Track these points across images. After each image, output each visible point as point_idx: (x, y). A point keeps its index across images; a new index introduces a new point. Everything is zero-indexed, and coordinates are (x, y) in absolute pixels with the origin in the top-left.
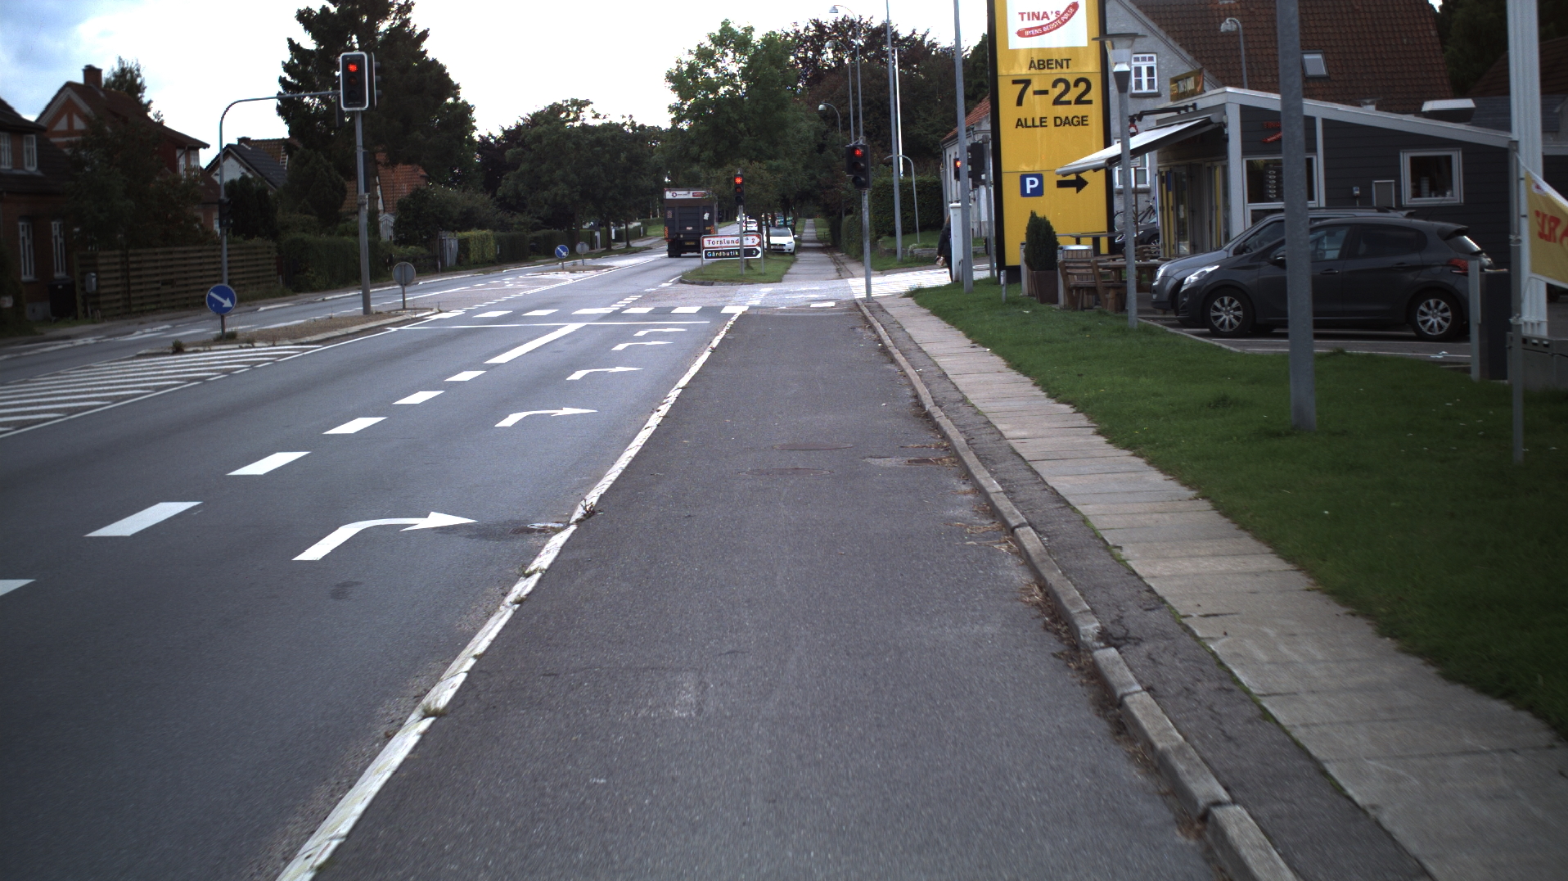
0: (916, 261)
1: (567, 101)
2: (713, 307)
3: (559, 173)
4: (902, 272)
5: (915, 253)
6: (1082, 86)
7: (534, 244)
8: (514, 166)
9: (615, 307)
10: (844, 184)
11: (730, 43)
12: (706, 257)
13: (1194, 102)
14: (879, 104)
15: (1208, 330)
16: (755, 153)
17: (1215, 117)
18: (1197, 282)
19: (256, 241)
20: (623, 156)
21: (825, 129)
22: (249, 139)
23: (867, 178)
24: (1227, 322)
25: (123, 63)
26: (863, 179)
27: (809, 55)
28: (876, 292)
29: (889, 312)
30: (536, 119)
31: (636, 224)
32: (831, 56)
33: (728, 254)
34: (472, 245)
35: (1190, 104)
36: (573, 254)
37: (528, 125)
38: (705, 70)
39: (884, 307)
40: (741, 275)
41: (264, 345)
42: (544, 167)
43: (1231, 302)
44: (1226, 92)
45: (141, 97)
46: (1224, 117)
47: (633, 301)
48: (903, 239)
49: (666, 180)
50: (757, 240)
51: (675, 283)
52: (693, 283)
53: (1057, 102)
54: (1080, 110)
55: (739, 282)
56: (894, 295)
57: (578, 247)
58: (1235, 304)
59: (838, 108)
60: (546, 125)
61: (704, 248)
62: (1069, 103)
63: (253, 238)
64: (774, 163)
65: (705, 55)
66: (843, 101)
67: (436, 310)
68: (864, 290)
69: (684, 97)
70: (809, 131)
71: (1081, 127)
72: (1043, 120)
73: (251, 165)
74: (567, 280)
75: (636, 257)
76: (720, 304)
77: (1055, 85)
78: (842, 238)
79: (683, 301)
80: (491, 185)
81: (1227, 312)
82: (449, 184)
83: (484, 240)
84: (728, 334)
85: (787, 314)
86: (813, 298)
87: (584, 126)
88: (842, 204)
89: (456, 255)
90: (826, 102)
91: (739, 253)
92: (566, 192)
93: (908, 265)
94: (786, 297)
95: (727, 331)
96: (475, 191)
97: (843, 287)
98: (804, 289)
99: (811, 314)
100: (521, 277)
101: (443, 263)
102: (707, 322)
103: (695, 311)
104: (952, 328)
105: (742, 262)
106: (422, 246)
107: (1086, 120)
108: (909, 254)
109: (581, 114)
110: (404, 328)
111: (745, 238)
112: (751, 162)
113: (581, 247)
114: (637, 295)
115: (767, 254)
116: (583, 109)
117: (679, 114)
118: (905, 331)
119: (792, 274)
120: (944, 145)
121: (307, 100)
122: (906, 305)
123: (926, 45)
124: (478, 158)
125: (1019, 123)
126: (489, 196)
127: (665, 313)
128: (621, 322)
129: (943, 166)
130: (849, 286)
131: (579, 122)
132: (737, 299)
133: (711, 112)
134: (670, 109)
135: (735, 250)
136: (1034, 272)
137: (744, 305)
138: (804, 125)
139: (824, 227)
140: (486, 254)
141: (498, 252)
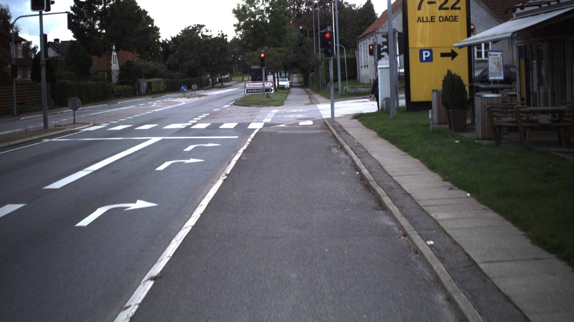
0: (348, 95)
1: (195, 25)
2: (244, 123)
3: (192, 55)
4: (343, 100)
5: (348, 91)
8: (173, 52)
9: (190, 123)
10: (311, 59)
12: (247, 92)
16: (272, 45)
20: (218, 48)
21: (302, 37)
22: (59, 40)
23: (332, 51)
26: (330, 51)
28: (337, 114)
29: (350, 133)
31: (227, 76)
32: (304, 7)
33: (257, 91)
34: (153, 85)
36: (189, 88)
38: (250, 8)
39: (344, 127)
40: (264, 101)
42: (185, 52)
45: (10, 21)
47: (203, 118)
48: (341, 84)
49: (239, 59)
50: (272, 84)
51: (231, 105)
52: (240, 105)
53: (441, 8)
54: (456, 13)
55: (262, 105)
57: (193, 86)
59: (308, 28)
60: (186, 35)
61: (246, 88)
62: (447, 9)
64: (280, 49)
66: (310, 25)
67: (92, 124)
68: (330, 112)
69: (240, 21)
70: (296, 36)
71: (454, 23)
72: (433, 18)
73: (59, 51)
74: (183, 102)
76: (249, 121)
78: (309, 83)
79: (230, 119)
80: (165, 60)
82: (149, 60)
83: (158, 83)
84: (244, 155)
85: (285, 132)
86: (301, 118)
87: (202, 35)
88: (309, 68)
89: (145, 89)
90: (303, 25)
91: (263, 90)
92: (195, 63)
93: (344, 96)
94: (286, 117)
95: (244, 151)
96: (159, 62)
97: (315, 110)
98: (294, 111)
99: (300, 132)
100: (165, 100)
101: (139, 92)
102: (237, 137)
103: (233, 127)
104: (406, 155)
105: (264, 95)
106: (130, 86)
107: (457, 18)
108: (344, 91)
109: (201, 30)
110: (54, 140)
111: (265, 83)
112: (270, 48)
113: (194, 86)
114: (207, 113)
115: (277, 90)
116: (202, 28)
117: (238, 28)
118: (373, 157)
119: (290, 100)
120: (358, 41)
121: (82, 23)
122: (357, 126)
123: (343, 3)
124: (161, 49)
125: (419, 20)
126: (164, 64)
127: (214, 129)
128: (185, 136)
129: (357, 51)
130: (319, 110)
131: (201, 33)
132: (258, 117)
133: (252, 26)
134: (235, 25)
135: (261, 89)
136: (450, 110)
137: (262, 122)
138: (294, 34)
139: (301, 77)
140: (160, 88)
141: (166, 88)
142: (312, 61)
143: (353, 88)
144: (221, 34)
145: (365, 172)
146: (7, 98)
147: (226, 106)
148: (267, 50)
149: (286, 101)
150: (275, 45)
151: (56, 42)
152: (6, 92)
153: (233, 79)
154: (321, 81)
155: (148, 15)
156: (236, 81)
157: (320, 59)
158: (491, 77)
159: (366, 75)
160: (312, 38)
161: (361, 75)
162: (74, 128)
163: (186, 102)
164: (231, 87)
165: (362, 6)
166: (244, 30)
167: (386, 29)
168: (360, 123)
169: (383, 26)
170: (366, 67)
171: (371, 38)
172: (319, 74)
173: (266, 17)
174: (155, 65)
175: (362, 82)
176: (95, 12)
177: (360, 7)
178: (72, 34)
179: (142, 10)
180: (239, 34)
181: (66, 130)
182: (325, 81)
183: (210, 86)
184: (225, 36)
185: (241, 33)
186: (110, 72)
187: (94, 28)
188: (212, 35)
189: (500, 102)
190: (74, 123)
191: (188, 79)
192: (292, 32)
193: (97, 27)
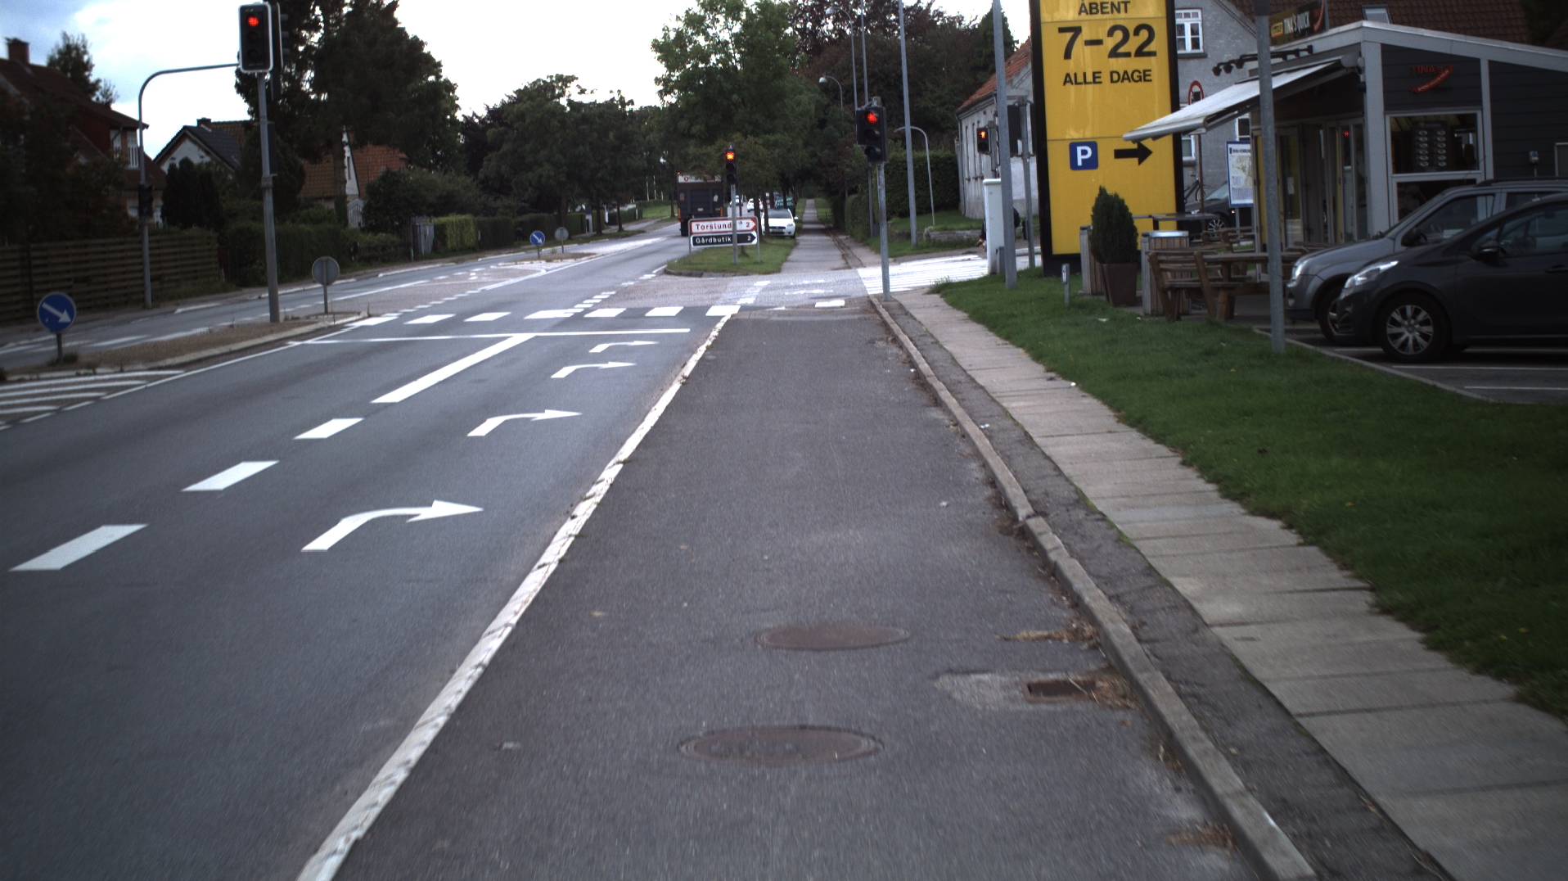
0: (933, 246)
1: (551, 77)
2: (697, 307)
3: (544, 153)
4: (919, 259)
5: (932, 236)
6: (1144, 34)
7: (520, 229)
8: (495, 146)
9: (579, 309)
10: (847, 161)
11: (721, 8)
12: (695, 244)
13: (1309, 44)
14: (883, 76)
15: (1379, 350)
16: (751, 128)
17: (1347, 60)
18: (1365, 284)
19: (195, 231)
20: (611, 135)
21: (826, 102)
22: (209, 120)
23: (883, 149)
24: (1411, 342)
25: (68, 39)
26: (878, 150)
27: (808, 26)
28: (896, 285)
29: (917, 316)
30: (522, 94)
31: (631, 206)
32: (831, 27)
33: (719, 241)
34: (449, 231)
35: (1305, 46)
36: (551, 240)
37: (514, 103)
38: (695, 38)
39: (907, 308)
40: (735, 264)
41: (109, 370)
42: (528, 147)
43: (1416, 313)
44: (1362, 27)
45: (89, 75)
46: (1359, 60)
47: (604, 300)
48: (917, 220)
49: (662, 160)
50: (752, 224)
51: (659, 274)
52: (680, 274)
53: (1114, 53)
54: (1141, 64)
55: (732, 272)
56: (916, 290)
57: (558, 233)
58: (1423, 315)
59: (840, 81)
60: (529, 102)
61: (692, 234)
62: (1128, 55)
63: (191, 227)
64: (772, 138)
65: (693, 21)
66: (846, 73)
67: (364, 314)
68: (880, 283)
69: (671, 68)
70: (809, 104)
71: (1142, 84)
72: (1097, 75)
73: (210, 148)
74: (539, 271)
75: (627, 241)
76: (707, 302)
77: (1111, 33)
78: (846, 220)
79: (663, 300)
80: (474, 167)
81: (1411, 329)
82: (430, 167)
83: (462, 226)
84: (708, 352)
85: (786, 319)
86: (820, 295)
87: (570, 102)
88: (845, 184)
89: (431, 242)
90: (827, 74)
91: (732, 239)
92: (552, 173)
93: (924, 250)
94: (786, 293)
95: (708, 347)
96: (458, 173)
97: (852, 279)
98: (806, 282)
99: (817, 319)
100: (492, 267)
101: (417, 251)
102: (688, 330)
103: (674, 314)
104: (1006, 344)
105: (735, 250)
106: (393, 234)
107: (1149, 75)
108: (925, 238)
109: (567, 90)
110: (309, 342)
111: (737, 222)
112: (746, 137)
113: (561, 233)
114: (611, 291)
115: (764, 239)
116: (568, 85)
117: (667, 86)
118: (945, 349)
119: (793, 261)
120: (960, 116)
122: (933, 305)
123: (931, 14)
124: (462, 139)
125: (1068, 79)
126: (472, 179)
127: (635, 317)
128: (579, 331)
130: (860, 278)
131: (565, 98)
132: (727, 296)
133: (701, 83)
134: (657, 81)
135: (727, 236)
136: (1105, 265)
137: (735, 304)
138: (804, 97)
139: (826, 208)
140: (465, 240)
141: (479, 238)
142: (850, 166)
143: (946, 229)
144: (617, 98)
145: (924, 367)
146: (123, 266)
147: (648, 276)
148: (740, 142)
149: (786, 264)
150: (757, 129)
151: (202, 124)
152: (122, 251)
153: (647, 214)
154: (874, 215)
155: (425, 50)
156: (656, 220)
158: (1234, 199)
159: (978, 198)
160: (851, 106)
161: (967, 199)
162: (335, 321)
163: (547, 270)
164: (645, 234)
165: (979, 21)
166: (680, 90)
167: (1021, 89)
168: (941, 300)
170: (979, 180)
171: (988, 110)
173: (734, 58)
174: (449, 182)
175: (970, 216)
176: (301, 48)
177: (973, 23)
179: (410, 37)
180: (670, 101)
181: (321, 325)
183: (587, 234)
184: (629, 104)
185: (674, 100)
186: (341, 200)
187: (301, 90)
188: (595, 102)
189: (1185, 246)
190: (326, 312)
191: (532, 215)
192: (800, 94)
193: (306, 86)
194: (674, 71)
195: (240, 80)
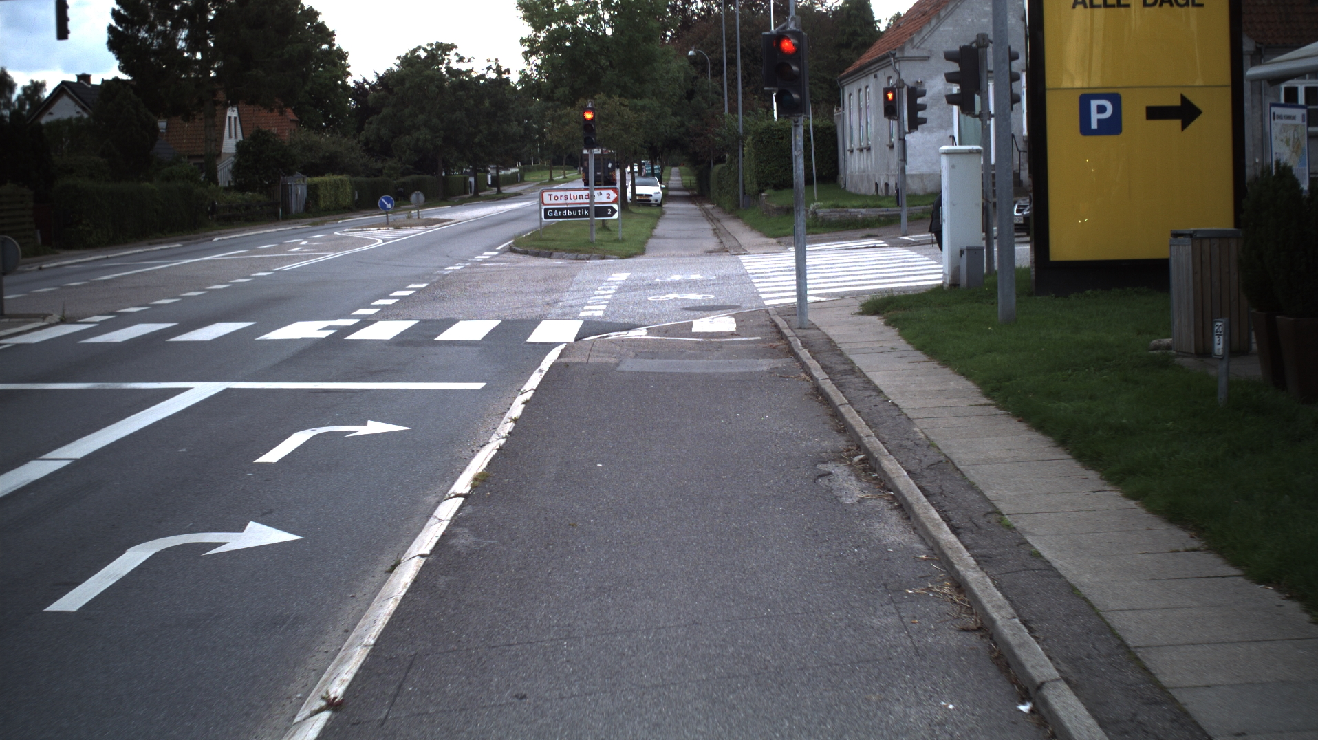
0: (822, 225)
1: (431, 45)
2: (519, 322)
3: (422, 117)
5: (820, 214)
7: (402, 189)
8: (376, 111)
9: (355, 317)
10: (717, 130)
12: (546, 217)
16: (619, 91)
20: (487, 104)
21: (694, 74)
22: (89, 78)
30: (409, 61)
31: (514, 170)
32: (700, 4)
33: (575, 214)
34: (321, 192)
36: (403, 205)
39: (844, 348)
40: (591, 241)
42: (407, 111)
50: (615, 196)
51: (503, 252)
52: (526, 253)
55: (586, 253)
57: (413, 197)
59: (708, 54)
60: (409, 68)
64: (640, 103)
66: (714, 48)
69: (538, 28)
70: (679, 72)
71: (1190, 10)
73: (86, 104)
74: (380, 240)
76: (538, 312)
78: (712, 189)
79: (479, 306)
80: (358, 129)
83: (337, 186)
85: (648, 365)
86: (697, 304)
87: (449, 69)
88: (712, 153)
89: (303, 202)
90: (695, 48)
91: (589, 212)
92: (429, 137)
94: (650, 298)
96: (344, 135)
97: (737, 275)
98: (677, 277)
99: (698, 366)
101: (286, 210)
103: (478, 338)
105: (592, 225)
106: (261, 193)
108: (811, 216)
109: (446, 57)
111: (596, 192)
112: (610, 97)
113: (417, 197)
114: (423, 281)
115: (629, 210)
116: (448, 53)
117: (532, 48)
119: (659, 237)
120: (842, 82)
121: (143, 34)
124: (352, 104)
126: (356, 141)
127: (418, 345)
129: (837, 109)
130: (747, 274)
131: (444, 65)
133: (568, 44)
134: (523, 41)
135: (584, 208)
138: (674, 66)
139: (690, 175)
140: (340, 200)
141: (356, 198)
142: (719, 135)
143: (838, 207)
144: (494, 67)
147: (487, 255)
148: (604, 103)
149: (652, 242)
150: (625, 92)
151: (82, 81)
153: (528, 177)
154: (744, 186)
155: (320, 20)
157: (741, 130)
159: (864, 172)
160: (718, 78)
161: (848, 172)
163: (385, 241)
166: (545, 53)
167: (924, 49)
168: (892, 333)
169: (917, 40)
170: (865, 151)
171: (880, 74)
172: (738, 167)
173: (603, 19)
174: (334, 143)
175: (853, 190)
176: (176, 7)
178: (117, 63)
179: (306, 9)
180: (535, 63)
182: (755, 186)
184: (505, 72)
185: (539, 62)
186: (215, 158)
187: (176, 48)
188: (472, 70)
191: (414, 177)
192: (669, 62)
193: (181, 44)
194: (539, 32)
195: (113, 37)
